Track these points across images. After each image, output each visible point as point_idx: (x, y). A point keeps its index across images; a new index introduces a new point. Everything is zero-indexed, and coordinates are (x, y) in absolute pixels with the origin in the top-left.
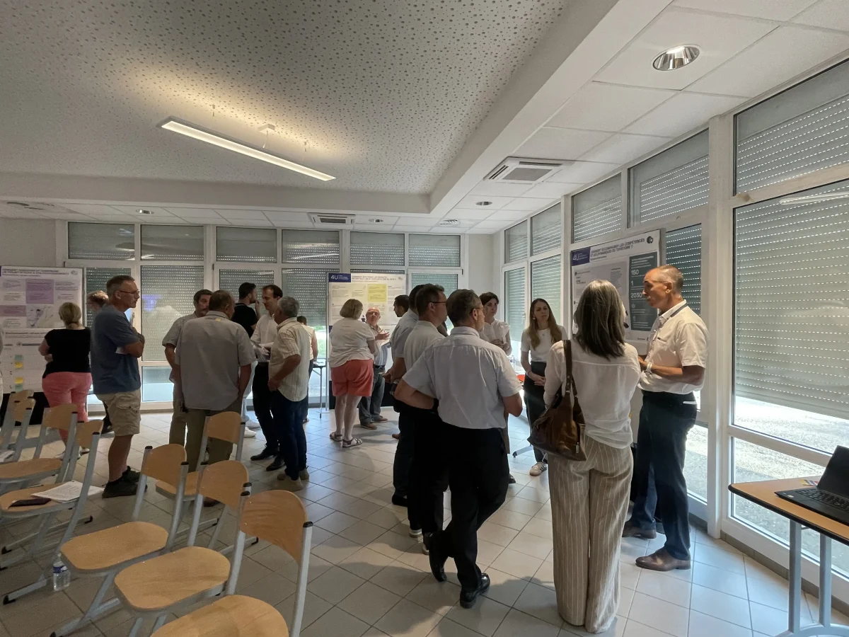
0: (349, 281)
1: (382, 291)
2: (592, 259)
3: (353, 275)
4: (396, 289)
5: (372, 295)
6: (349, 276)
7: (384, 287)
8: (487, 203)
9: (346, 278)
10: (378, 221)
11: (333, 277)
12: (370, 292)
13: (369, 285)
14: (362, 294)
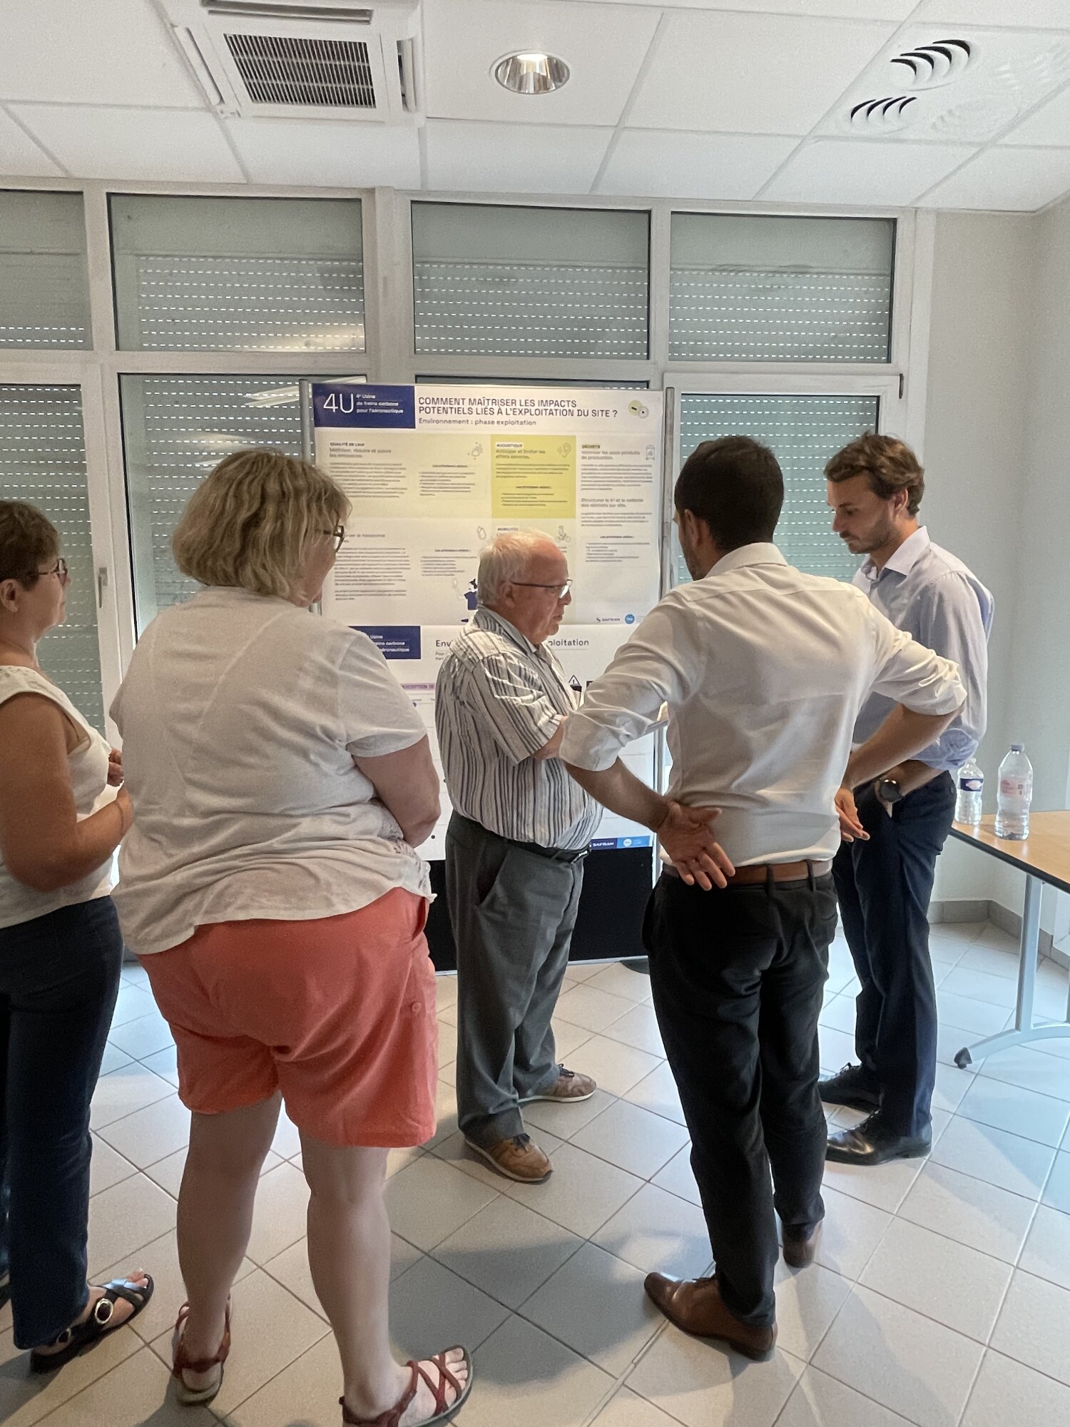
0: (407, 420)
1: (559, 469)
3: (422, 392)
4: (617, 460)
5: (510, 485)
6: (405, 396)
7: (567, 446)
9: (395, 409)
11: (329, 405)
12: (503, 472)
13: (494, 437)
14: (469, 479)
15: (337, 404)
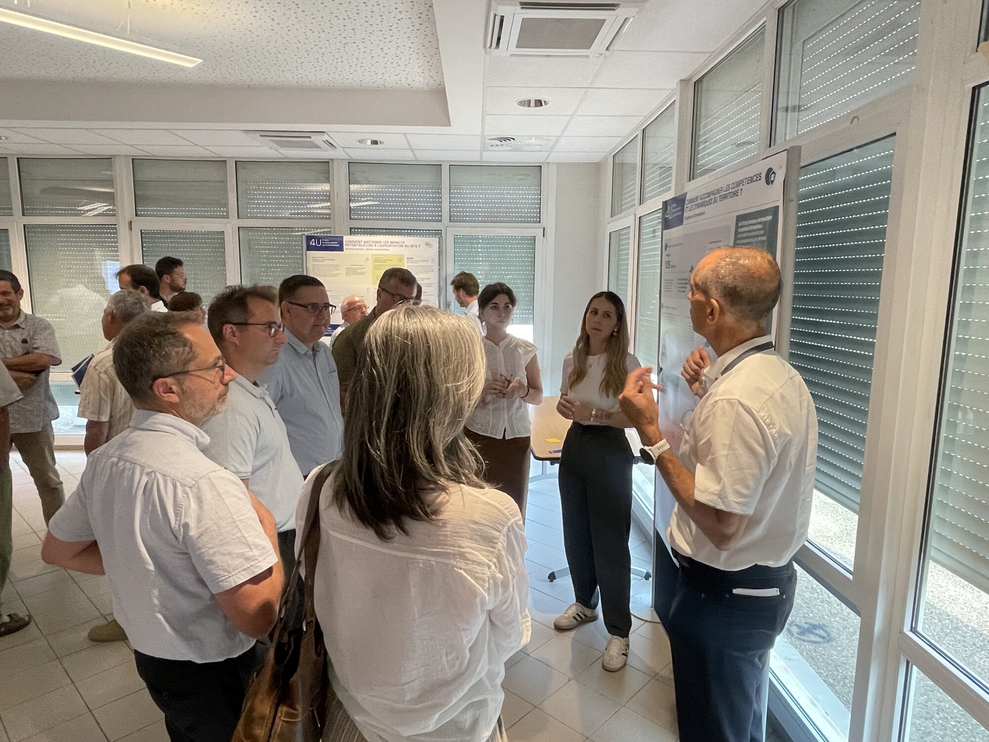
0: (340, 249)
2: (688, 218)
3: (346, 238)
4: (420, 264)
6: (341, 241)
7: (401, 258)
8: (539, 103)
9: (336, 245)
10: (375, 142)
11: (312, 243)
12: (377, 268)
13: (373, 255)
14: (363, 270)
15: (315, 242)
